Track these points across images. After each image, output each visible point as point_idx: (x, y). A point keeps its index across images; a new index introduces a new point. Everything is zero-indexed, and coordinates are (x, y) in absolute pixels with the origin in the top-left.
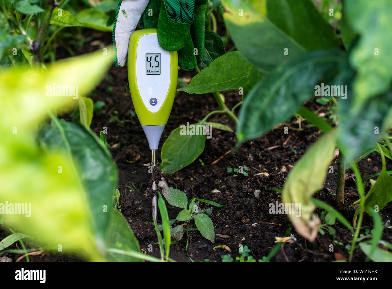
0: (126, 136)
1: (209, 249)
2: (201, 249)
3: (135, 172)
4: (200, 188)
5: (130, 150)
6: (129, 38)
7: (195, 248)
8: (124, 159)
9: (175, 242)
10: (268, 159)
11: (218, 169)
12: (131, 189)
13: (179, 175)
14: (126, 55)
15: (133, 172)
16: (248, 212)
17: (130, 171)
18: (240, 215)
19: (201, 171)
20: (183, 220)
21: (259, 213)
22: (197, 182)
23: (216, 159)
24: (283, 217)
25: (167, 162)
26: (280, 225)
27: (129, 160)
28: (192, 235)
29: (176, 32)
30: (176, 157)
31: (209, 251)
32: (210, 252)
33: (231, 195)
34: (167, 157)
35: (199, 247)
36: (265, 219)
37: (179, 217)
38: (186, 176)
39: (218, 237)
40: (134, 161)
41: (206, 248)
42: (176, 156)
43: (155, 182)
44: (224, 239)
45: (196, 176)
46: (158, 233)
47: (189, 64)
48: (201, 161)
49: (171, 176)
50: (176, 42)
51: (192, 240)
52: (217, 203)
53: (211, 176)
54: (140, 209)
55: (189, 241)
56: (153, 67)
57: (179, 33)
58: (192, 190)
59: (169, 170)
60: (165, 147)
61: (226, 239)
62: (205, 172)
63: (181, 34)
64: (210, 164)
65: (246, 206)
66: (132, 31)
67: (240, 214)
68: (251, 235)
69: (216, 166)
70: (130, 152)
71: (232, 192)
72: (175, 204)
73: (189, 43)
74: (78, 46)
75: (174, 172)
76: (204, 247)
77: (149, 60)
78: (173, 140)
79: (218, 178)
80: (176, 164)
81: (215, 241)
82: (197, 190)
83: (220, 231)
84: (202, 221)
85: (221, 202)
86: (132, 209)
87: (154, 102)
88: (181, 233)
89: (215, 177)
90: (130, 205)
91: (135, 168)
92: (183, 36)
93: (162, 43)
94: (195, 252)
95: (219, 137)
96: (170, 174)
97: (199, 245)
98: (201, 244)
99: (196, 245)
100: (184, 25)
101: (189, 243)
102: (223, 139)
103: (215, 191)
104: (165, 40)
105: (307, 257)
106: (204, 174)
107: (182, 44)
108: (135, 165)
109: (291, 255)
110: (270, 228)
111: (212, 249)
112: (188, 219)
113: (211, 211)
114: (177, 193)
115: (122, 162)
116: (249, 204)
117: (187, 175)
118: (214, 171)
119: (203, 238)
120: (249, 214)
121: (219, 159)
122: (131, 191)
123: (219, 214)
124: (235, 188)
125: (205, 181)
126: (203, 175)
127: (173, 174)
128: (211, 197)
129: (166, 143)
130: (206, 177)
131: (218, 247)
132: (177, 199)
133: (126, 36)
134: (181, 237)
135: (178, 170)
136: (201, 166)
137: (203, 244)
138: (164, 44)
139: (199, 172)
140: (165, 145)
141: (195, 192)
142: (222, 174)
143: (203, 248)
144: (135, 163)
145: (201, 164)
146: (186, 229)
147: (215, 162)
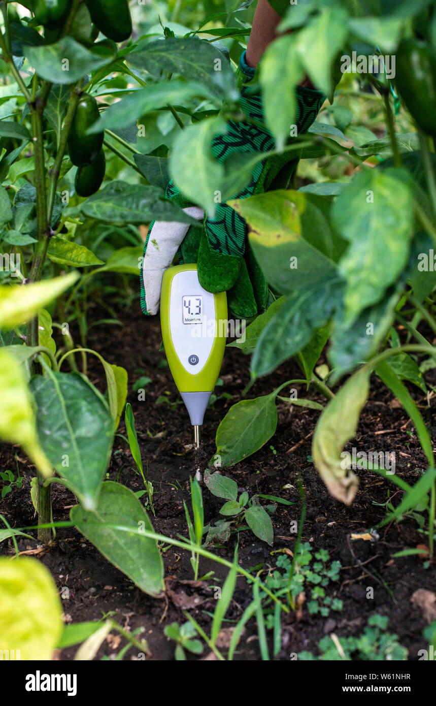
0: (176, 421)
1: (265, 553)
2: (255, 554)
3: (184, 467)
4: (269, 484)
5: (178, 439)
6: (161, 276)
7: (247, 553)
8: (170, 450)
9: (220, 545)
10: (372, 446)
11: (296, 459)
12: (174, 487)
13: (241, 467)
14: (158, 299)
15: (180, 468)
16: (326, 510)
17: (178, 466)
18: (314, 513)
19: (272, 462)
20: (229, 515)
21: (341, 510)
22: (264, 475)
23: (293, 445)
24: (371, 513)
25: (224, 450)
26: (364, 522)
27: (177, 452)
28: (245, 538)
29: (220, 267)
30: (237, 443)
31: (265, 556)
32: (266, 558)
33: (308, 490)
34: (225, 444)
35: (253, 552)
36: (348, 517)
37: (224, 511)
38: (251, 469)
39: (279, 538)
40: (184, 454)
41: (261, 553)
42: (237, 441)
43: (199, 469)
44: (286, 541)
45: (265, 469)
46: (190, 525)
47: (246, 309)
48: (272, 448)
49: (229, 470)
50: (221, 280)
51: (244, 543)
52: (288, 500)
53: (286, 467)
54: (180, 508)
55: (240, 545)
56: (192, 314)
57: (225, 268)
58: (256, 485)
59: (229, 462)
60: (221, 429)
61: (290, 541)
62: (278, 463)
63: (227, 269)
64: (285, 452)
65: (323, 502)
66: (166, 267)
67: (314, 511)
68: (322, 535)
69: (293, 455)
70: (178, 441)
71: (311, 487)
72: (220, 495)
73: (245, 282)
74: (125, 305)
75: (234, 464)
76: (259, 551)
77: (187, 305)
78: (232, 420)
79: (295, 470)
80: (237, 452)
81: (274, 544)
82: (264, 487)
83: (283, 531)
84: (256, 516)
85: (293, 500)
86: (169, 508)
87: (194, 360)
88: (227, 532)
89: (290, 469)
90: (165, 502)
91: (184, 462)
92: (230, 273)
93: (203, 282)
94: (247, 558)
95: (305, 418)
96: (229, 467)
97: (252, 550)
98: (255, 548)
99: (248, 550)
100: (232, 257)
101: (239, 547)
102: (310, 420)
103: (288, 486)
104: (206, 278)
105: (382, 552)
106: (276, 465)
107: (229, 282)
108: (184, 458)
109: (362, 550)
110: (350, 526)
111: (269, 554)
112: (237, 513)
113: (275, 509)
114: (224, 480)
115: (167, 454)
116: (327, 498)
117: (253, 467)
118: (290, 461)
119: (258, 541)
120: (327, 512)
121: (297, 445)
122: (173, 489)
123: (286, 512)
124: (316, 482)
125: (277, 475)
126: (275, 468)
127: (233, 466)
128: (281, 494)
129: (223, 423)
130: (279, 470)
131: (277, 551)
132: (223, 488)
133: (157, 274)
134: (227, 537)
135: (240, 460)
136: (274, 455)
137: (257, 548)
138: (205, 283)
139: (269, 464)
140: (221, 426)
141: (261, 489)
142: (301, 465)
143: (258, 553)
144: (184, 456)
145: (272, 452)
146: (236, 529)
147: (292, 449)
